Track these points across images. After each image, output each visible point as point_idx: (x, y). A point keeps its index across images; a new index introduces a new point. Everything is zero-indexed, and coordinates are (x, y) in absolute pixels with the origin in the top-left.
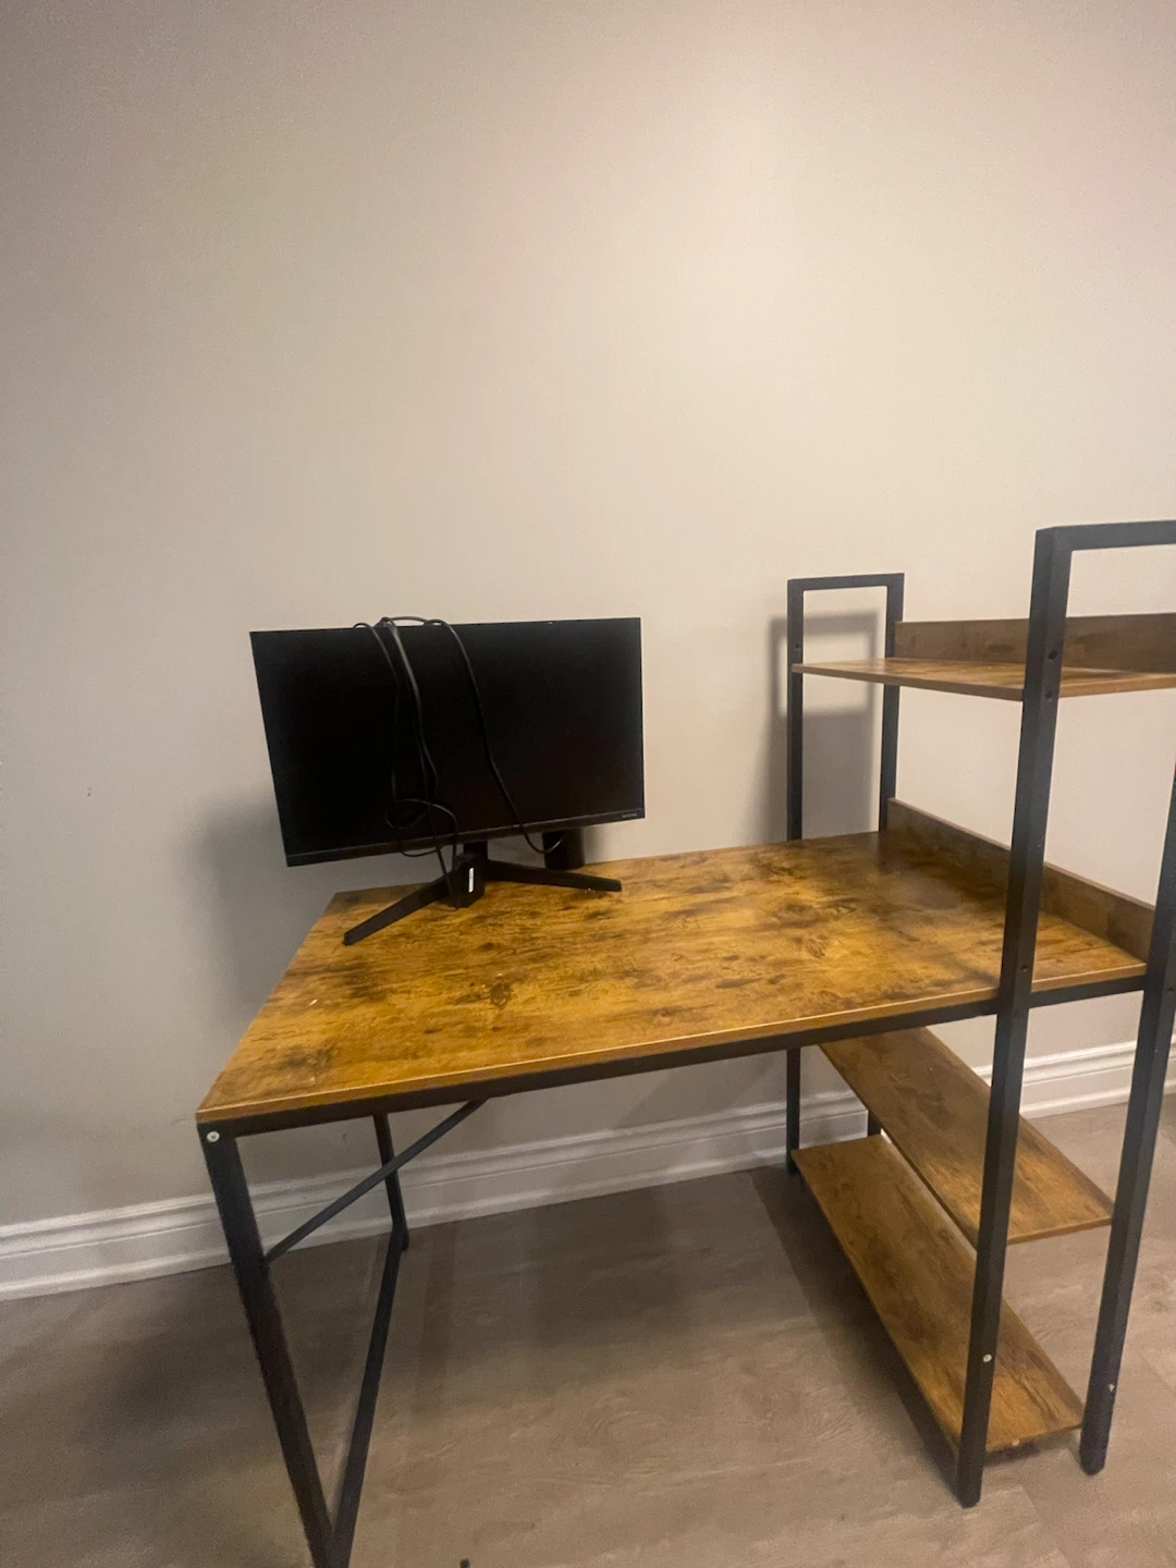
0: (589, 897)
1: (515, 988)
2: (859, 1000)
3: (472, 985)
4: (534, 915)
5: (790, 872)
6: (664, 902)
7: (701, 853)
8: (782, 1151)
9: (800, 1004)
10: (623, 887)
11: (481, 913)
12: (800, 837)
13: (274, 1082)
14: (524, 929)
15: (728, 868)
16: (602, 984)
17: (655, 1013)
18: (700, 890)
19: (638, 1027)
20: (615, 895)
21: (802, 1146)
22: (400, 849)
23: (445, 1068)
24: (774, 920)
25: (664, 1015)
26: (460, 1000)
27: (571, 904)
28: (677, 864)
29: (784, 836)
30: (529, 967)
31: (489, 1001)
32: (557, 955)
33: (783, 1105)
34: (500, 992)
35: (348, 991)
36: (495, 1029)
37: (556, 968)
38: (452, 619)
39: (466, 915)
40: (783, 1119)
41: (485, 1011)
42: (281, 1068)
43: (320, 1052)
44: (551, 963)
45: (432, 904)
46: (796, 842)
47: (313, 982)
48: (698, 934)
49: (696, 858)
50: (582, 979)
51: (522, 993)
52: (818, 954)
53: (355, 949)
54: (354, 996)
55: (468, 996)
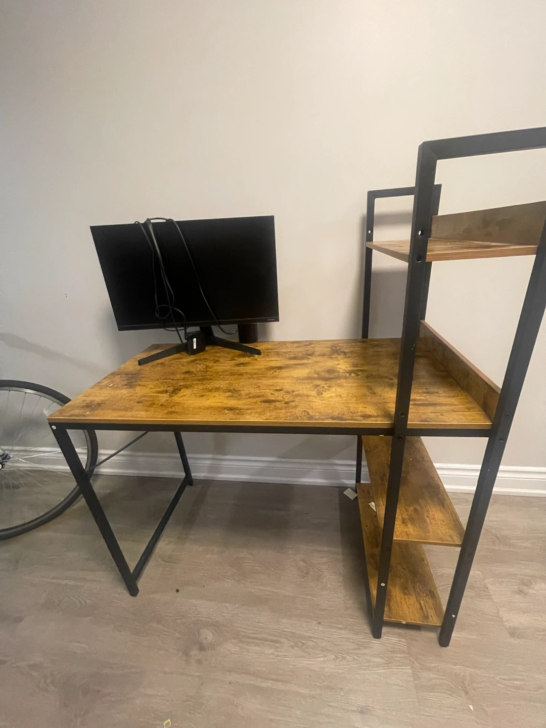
0: (244, 356)
1: (182, 390)
2: (317, 417)
3: (168, 387)
4: (216, 361)
5: (345, 353)
6: (275, 362)
7: (312, 341)
8: (354, 482)
9: (289, 414)
10: (262, 354)
11: (197, 358)
12: (367, 337)
13: (77, 412)
14: (207, 366)
15: (318, 349)
16: (216, 394)
17: (225, 408)
18: (295, 358)
19: (213, 413)
20: (256, 356)
21: (362, 482)
22: (164, 327)
23: (132, 417)
24: (316, 375)
25: (228, 410)
26: (160, 392)
27: (235, 359)
28: (296, 345)
29: (360, 337)
30: (195, 383)
31: (169, 394)
32: (211, 379)
33: (355, 463)
34: (176, 391)
35: (125, 382)
36: (162, 405)
37: (204, 384)
38: (176, 219)
39: (192, 358)
40: (355, 469)
41: (164, 398)
42: (83, 407)
43: (98, 403)
44: (204, 383)
45: (182, 353)
46: (364, 339)
47: (117, 379)
48: (275, 377)
49: (308, 343)
50: (210, 391)
51: (184, 392)
52: (320, 393)
53: (142, 367)
54: (126, 385)
55: (163, 391)
